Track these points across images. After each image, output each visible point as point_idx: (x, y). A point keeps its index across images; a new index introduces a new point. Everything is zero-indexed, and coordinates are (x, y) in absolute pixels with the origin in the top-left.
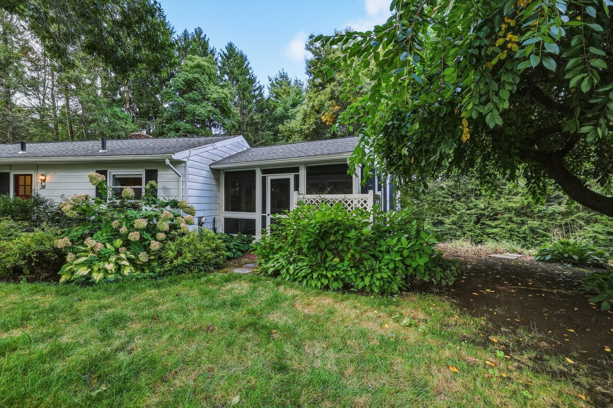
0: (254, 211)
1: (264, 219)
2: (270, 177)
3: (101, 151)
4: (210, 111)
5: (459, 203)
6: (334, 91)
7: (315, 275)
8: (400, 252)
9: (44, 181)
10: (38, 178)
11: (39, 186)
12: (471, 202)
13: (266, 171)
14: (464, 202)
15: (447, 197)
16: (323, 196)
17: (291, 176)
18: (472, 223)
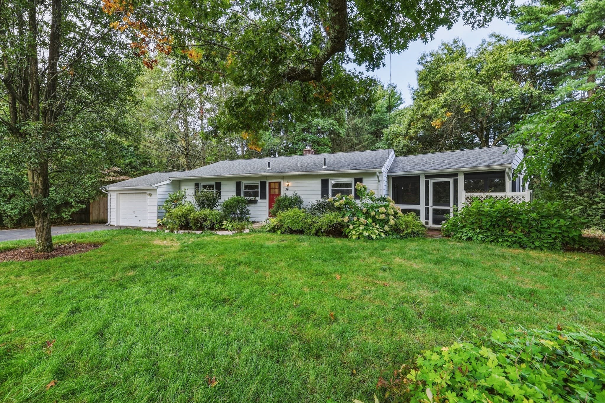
0: (418, 204)
1: (427, 210)
2: (431, 181)
3: (324, 167)
4: (331, 124)
5: (582, 198)
6: (447, 100)
7: (500, 240)
8: (560, 228)
9: (288, 186)
10: (284, 184)
11: (284, 189)
12: (597, 196)
13: (428, 176)
14: (588, 197)
15: (567, 192)
16: (487, 194)
17: (451, 180)
18: (598, 217)
